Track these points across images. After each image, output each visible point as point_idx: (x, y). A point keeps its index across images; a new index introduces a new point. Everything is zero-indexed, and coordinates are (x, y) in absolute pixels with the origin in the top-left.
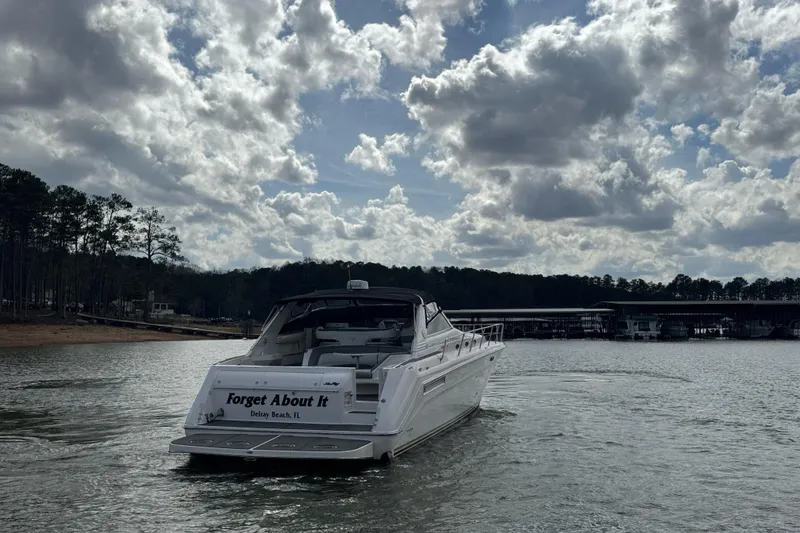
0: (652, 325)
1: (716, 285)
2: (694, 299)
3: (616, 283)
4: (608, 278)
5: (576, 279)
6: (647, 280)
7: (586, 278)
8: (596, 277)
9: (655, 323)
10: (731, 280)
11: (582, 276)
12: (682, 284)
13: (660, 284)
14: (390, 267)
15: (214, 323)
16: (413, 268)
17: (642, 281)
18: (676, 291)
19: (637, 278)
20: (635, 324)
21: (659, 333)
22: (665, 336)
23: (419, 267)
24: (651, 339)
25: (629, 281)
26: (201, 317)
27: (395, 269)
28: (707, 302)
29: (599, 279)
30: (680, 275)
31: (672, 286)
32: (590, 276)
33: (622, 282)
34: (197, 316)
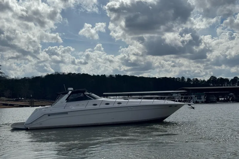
0: (202, 97)
1: (227, 80)
2: (218, 86)
3: (186, 80)
4: (183, 78)
5: (170, 78)
6: (199, 79)
7: (174, 78)
8: (178, 78)
9: (204, 96)
10: (233, 78)
11: (172, 77)
12: (213, 80)
13: (204, 80)
14: (92, 75)
15: (17, 100)
16: (102, 75)
17: (197, 79)
18: (211, 83)
19: (195, 78)
20: (196, 97)
21: (205, 100)
22: (208, 101)
23: (105, 75)
24: (202, 102)
25: (191, 79)
26: (10, 98)
27: (94, 76)
28: (223, 87)
29: (179, 78)
30: (212, 76)
31: (209, 81)
32: (175, 77)
33: (189, 79)
34: (8, 98)
